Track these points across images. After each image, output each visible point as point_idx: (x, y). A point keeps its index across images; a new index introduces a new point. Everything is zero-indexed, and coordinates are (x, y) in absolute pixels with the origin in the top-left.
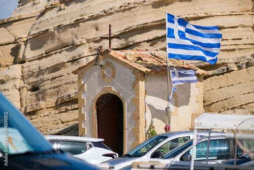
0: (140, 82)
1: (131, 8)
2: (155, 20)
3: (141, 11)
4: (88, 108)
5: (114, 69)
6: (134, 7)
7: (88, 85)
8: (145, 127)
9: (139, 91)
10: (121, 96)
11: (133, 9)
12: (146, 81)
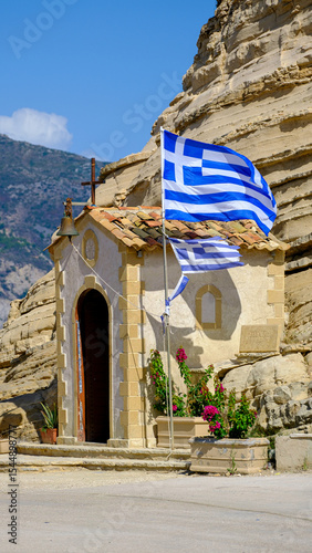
0: (129, 267)
1: (248, 133)
2: (275, 153)
3: (263, 138)
4: (68, 317)
5: (97, 243)
6: (253, 132)
7: (67, 273)
8: (143, 353)
9: (126, 284)
10: (105, 292)
11: (251, 135)
12: (142, 265)
